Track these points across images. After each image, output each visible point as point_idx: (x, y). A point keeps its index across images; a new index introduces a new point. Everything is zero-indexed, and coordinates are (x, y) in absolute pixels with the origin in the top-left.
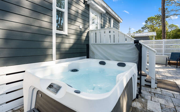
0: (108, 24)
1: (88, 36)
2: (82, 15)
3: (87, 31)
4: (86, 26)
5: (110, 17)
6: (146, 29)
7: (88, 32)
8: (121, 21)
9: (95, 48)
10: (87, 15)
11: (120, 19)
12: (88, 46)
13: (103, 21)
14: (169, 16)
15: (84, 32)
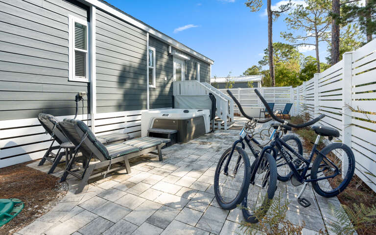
0: (192, 70)
1: (172, 88)
2: (165, 67)
3: (170, 82)
4: (169, 77)
5: (195, 61)
6: (266, 64)
7: (172, 83)
8: (212, 63)
9: (180, 99)
10: (170, 66)
11: (209, 61)
12: (173, 97)
13: (186, 68)
14: (295, 46)
15: (167, 83)
